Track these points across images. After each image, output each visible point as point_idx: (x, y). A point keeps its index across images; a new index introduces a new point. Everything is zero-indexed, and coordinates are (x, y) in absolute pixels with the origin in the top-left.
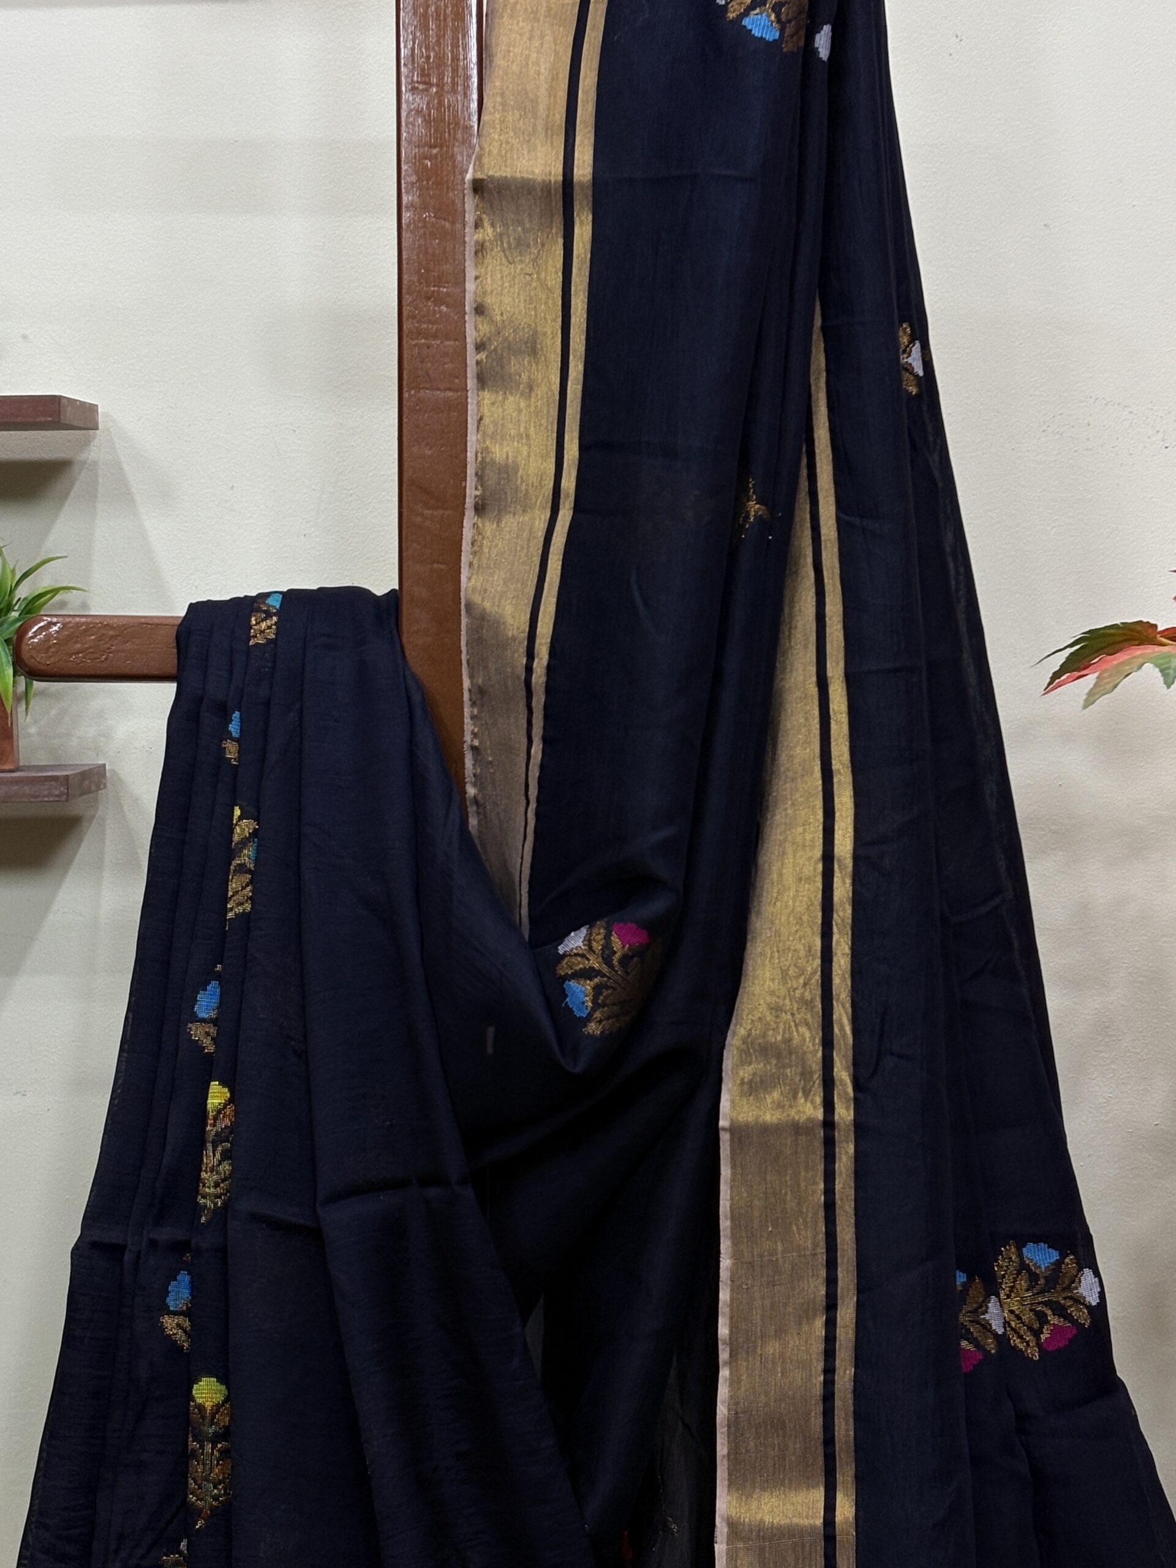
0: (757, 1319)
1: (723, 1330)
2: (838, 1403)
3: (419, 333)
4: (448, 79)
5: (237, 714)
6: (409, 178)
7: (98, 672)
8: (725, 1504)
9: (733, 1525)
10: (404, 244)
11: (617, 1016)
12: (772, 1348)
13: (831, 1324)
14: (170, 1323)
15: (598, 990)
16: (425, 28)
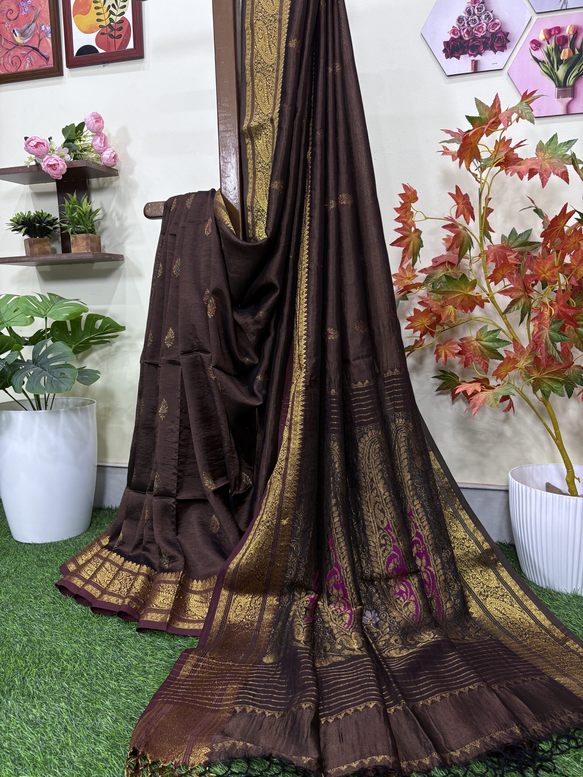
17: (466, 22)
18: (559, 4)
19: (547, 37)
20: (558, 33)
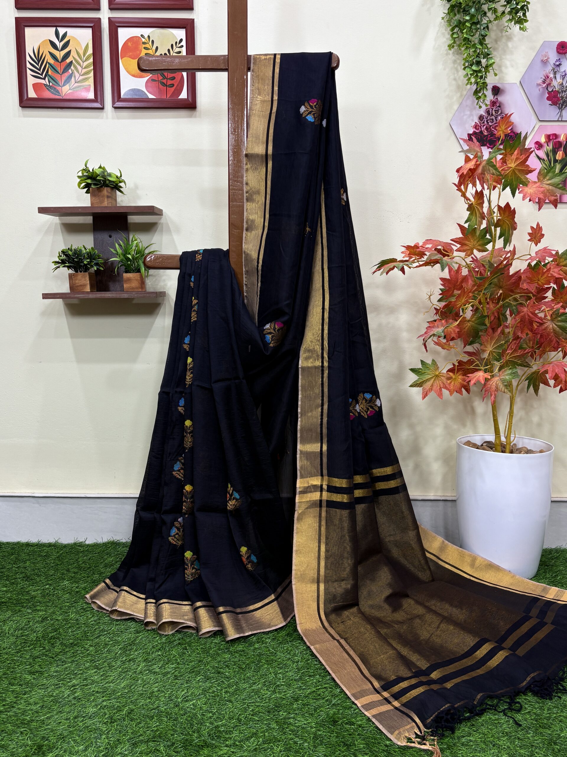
0: (306, 408)
1: (299, 410)
2: (324, 426)
3: (233, 189)
4: (240, 131)
5: (193, 276)
6: (231, 153)
7: (162, 267)
8: (299, 447)
9: (301, 451)
10: (230, 169)
11: (276, 343)
12: (310, 414)
13: (322, 409)
14: (180, 409)
15: (272, 336)
16: (235, 119)
17: (486, 120)
18: (556, 116)
19: (547, 140)
20: (555, 139)
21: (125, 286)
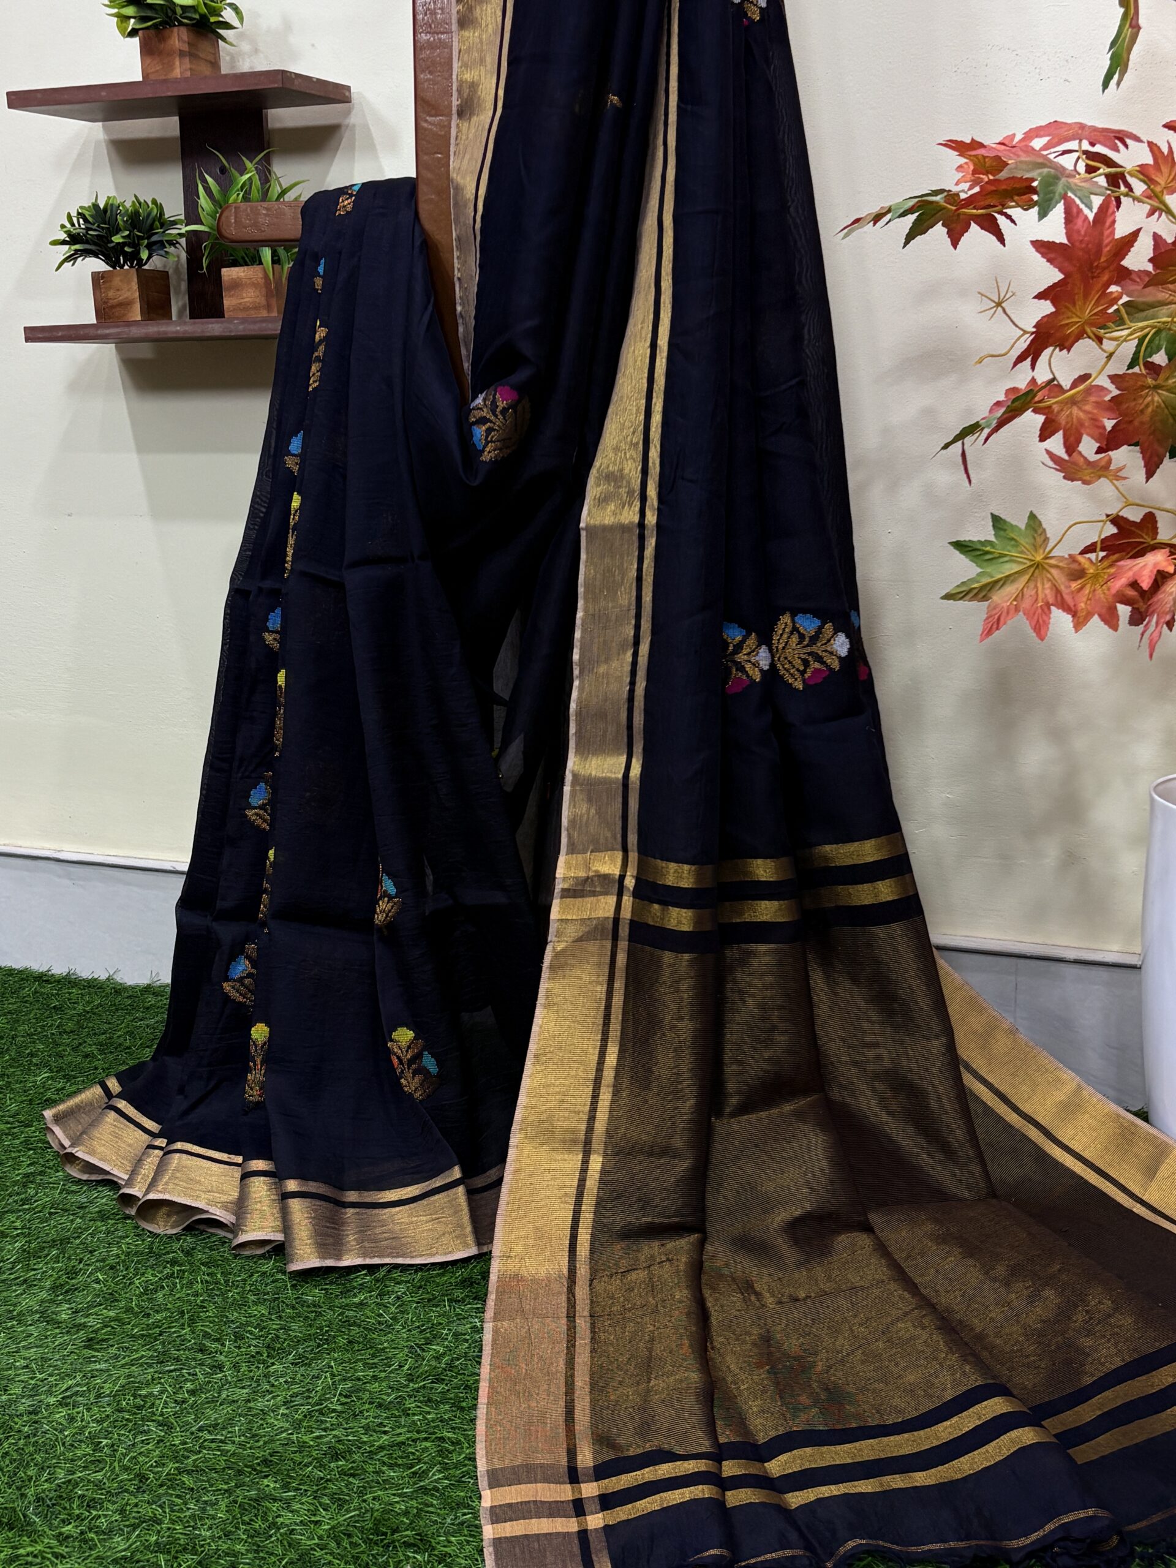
21: (227, 302)
